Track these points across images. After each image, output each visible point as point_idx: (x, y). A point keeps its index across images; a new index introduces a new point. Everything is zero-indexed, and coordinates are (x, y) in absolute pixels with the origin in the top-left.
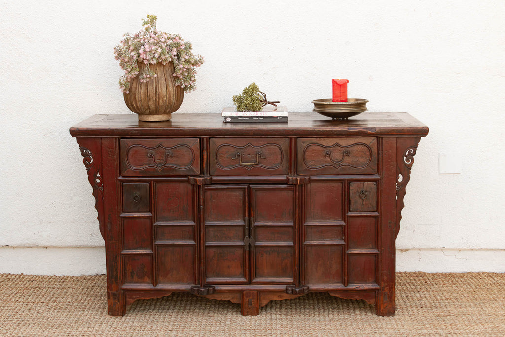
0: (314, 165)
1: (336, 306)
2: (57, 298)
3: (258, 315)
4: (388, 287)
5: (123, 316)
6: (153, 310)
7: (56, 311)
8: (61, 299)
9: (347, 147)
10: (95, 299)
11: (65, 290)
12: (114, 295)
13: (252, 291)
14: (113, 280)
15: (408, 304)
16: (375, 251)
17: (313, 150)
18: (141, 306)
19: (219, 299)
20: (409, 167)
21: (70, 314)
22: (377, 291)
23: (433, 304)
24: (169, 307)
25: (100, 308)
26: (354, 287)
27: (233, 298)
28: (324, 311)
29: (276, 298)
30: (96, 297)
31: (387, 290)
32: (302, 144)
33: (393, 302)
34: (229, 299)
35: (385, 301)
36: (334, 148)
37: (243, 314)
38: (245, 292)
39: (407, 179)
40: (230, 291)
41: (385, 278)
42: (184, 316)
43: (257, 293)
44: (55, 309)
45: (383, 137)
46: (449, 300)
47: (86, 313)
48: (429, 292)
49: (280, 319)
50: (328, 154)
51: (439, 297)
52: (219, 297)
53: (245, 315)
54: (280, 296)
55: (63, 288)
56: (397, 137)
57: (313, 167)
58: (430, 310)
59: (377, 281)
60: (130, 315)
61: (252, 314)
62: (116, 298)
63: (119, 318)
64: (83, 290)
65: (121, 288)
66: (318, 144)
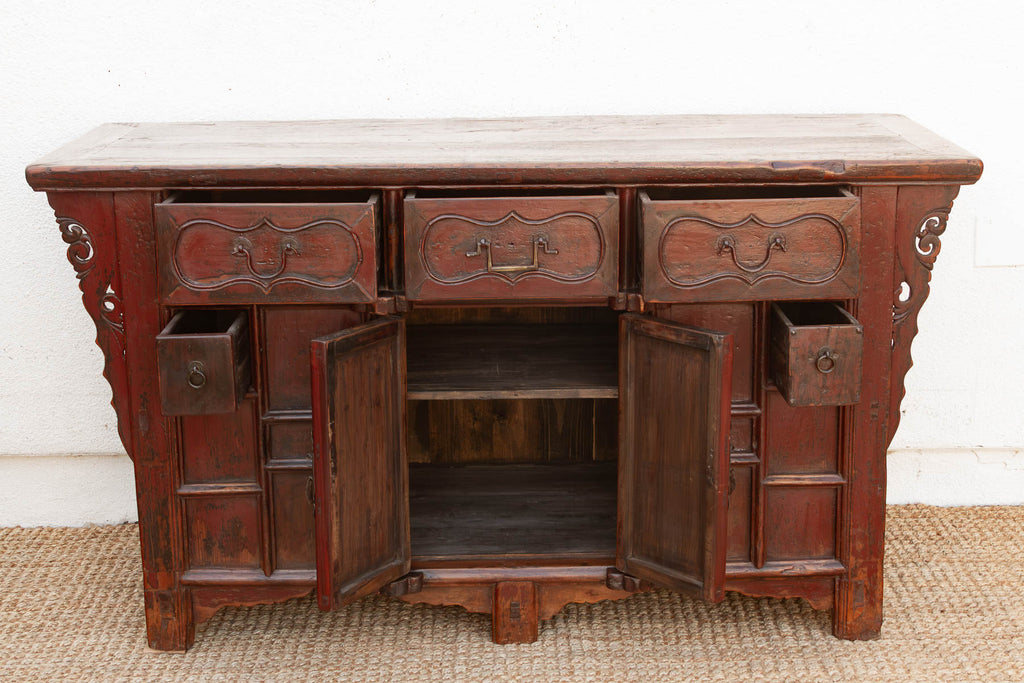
0: (689, 276)
1: (728, 609)
2: (19, 594)
3: (535, 640)
4: (865, 569)
5: (187, 650)
6: (267, 629)
7: (15, 636)
8: (30, 596)
9: (778, 225)
10: (116, 596)
11: (42, 570)
12: (163, 598)
13: (519, 585)
14: (159, 560)
15: (906, 600)
16: (835, 479)
17: (686, 234)
18: (236, 615)
19: (436, 602)
20: (927, 265)
21: (49, 644)
22: (837, 579)
23: (969, 600)
24: (306, 619)
25: (129, 626)
26: (781, 569)
27: (471, 599)
28: (700, 625)
29: (581, 597)
30: (122, 587)
31: (862, 576)
32: (657, 217)
33: (878, 605)
34: (459, 602)
35: (856, 604)
36: (743, 229)
37: (496, 638)
38: (501, 585)
39: (920, 294)
40: (461, 583)
41: (859, 546)
42: (347, 647)
43: (534, 587)
44: (11, 630)
45: (862, 186)
46: (1005, 587)
47: (92, 641)
48: (951, 562)
49: (593, 653)
50: (727, 247)
51: (980, 579)
52: (434, 598)
53: (504, 643)
54: (591, 593)
55: (38, 565)
56: (899, 187)
57: (686, 281)
58: (966, 620)
59: (837, 553)
60: (205, 645)
61: (520, 640)
62: (166, 608)
63: (177, 656)
64: (87, 568)
65: (180, 581)
66: (700, 219)
